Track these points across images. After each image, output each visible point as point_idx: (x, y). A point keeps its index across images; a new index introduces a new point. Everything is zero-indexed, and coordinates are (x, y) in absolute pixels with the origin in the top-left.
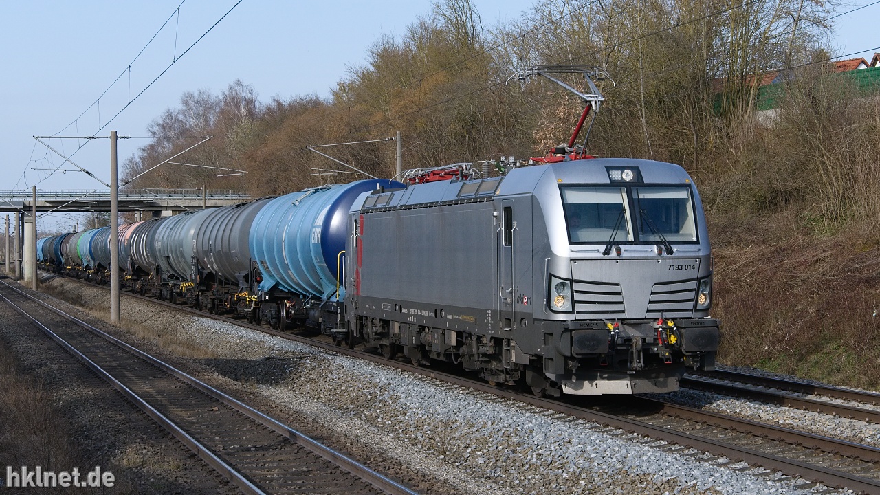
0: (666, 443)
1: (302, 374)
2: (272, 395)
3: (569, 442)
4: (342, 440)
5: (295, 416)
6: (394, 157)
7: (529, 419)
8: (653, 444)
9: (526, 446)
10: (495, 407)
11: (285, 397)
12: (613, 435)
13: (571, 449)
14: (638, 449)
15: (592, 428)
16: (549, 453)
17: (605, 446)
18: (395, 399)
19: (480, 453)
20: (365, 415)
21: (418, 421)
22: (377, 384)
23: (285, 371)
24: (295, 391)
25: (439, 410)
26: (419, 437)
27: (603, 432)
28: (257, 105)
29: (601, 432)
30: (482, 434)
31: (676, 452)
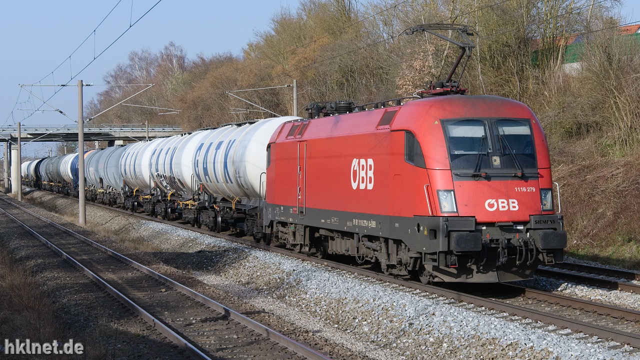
0: (508, 315)
1: (226, 263)
2: (204, 280)
3: (434, 314)
6: (291, 99)
7: (402, 297)
8: (497, 316)
9: (401, 317)
10: (376, 287)
11: (214, 280)
12: (467, 309)
13: (435, 320)
14: (486, 319)
15: (450, 303)
16: (418, 322)
18: (298, 282)
19: (365, 323)
20: (276, 294)
21: (316, 299)
22: (284, 271)
23: (213, 261)
24: (221, 276)
25: (332, 290)
26: (318, 311)
28: (186, 61)
29: (457, 306)
30: (367, 308)
31: (516, 322)
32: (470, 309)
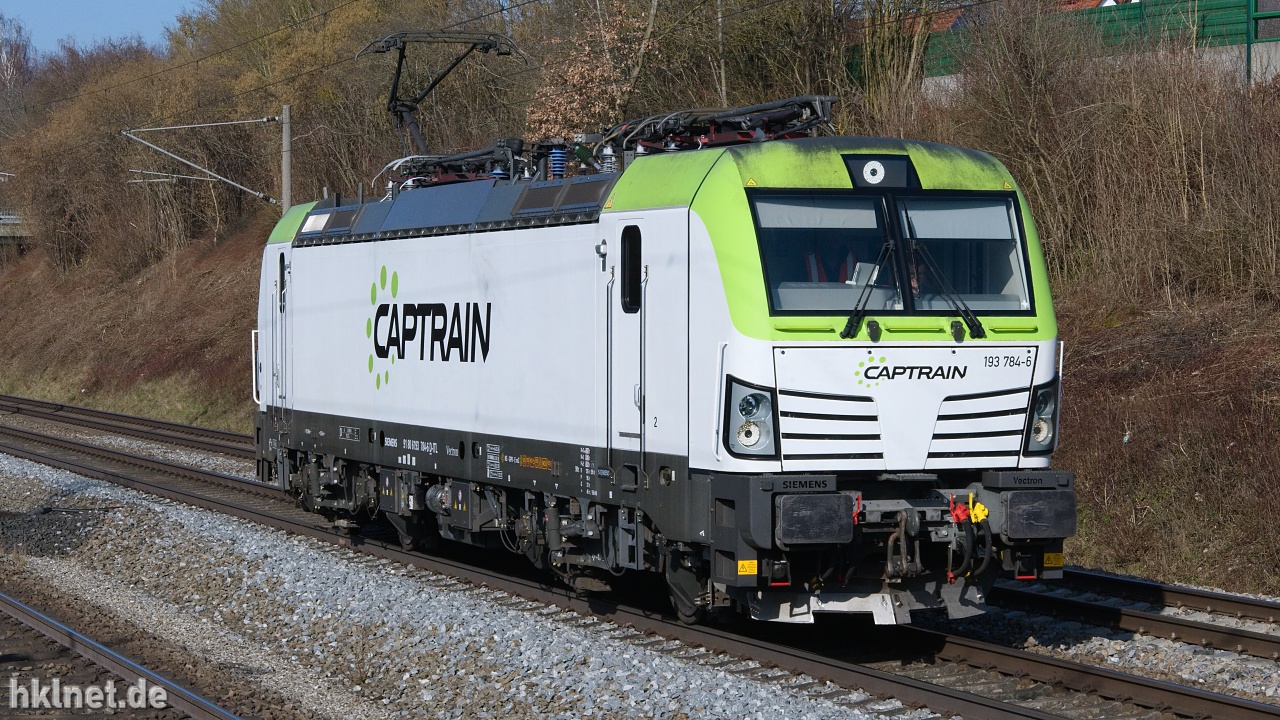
0: (758, 665)
1: (108, 539)
2: (53, 577)
3: (584, 663)
4: (178, 657)
5: (93, 615)
6: (279, 152)
7: (513, 621)
8: (733, 667)
9: (508, 669)
10: (454, 599)
11: (77, 579)
12: (662, 651)
13: (588, 675)
14: (706, 676)
15: (626, 638)
16: (548, 682)
17: (648, 670)
18: (275, 584)
19: (424, 681)
20: (221, 612)
21: (315, 624)
22: (243, 557)
23: (77, 532)
24: (95, 569)
25: (354, 604)
26: (318, 653)
27: (646, 646)
28: (31, 54)
29: (642, 644)
30: (429, 648)
31: (775, 682)
32: (670, 651)
